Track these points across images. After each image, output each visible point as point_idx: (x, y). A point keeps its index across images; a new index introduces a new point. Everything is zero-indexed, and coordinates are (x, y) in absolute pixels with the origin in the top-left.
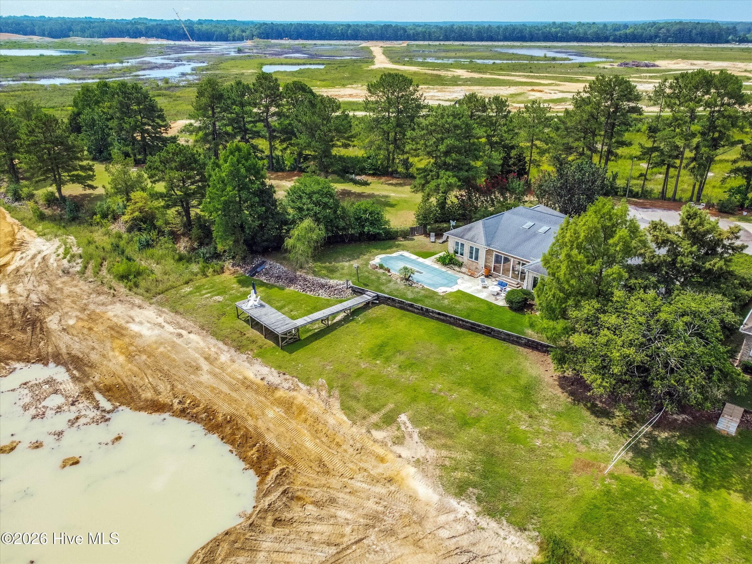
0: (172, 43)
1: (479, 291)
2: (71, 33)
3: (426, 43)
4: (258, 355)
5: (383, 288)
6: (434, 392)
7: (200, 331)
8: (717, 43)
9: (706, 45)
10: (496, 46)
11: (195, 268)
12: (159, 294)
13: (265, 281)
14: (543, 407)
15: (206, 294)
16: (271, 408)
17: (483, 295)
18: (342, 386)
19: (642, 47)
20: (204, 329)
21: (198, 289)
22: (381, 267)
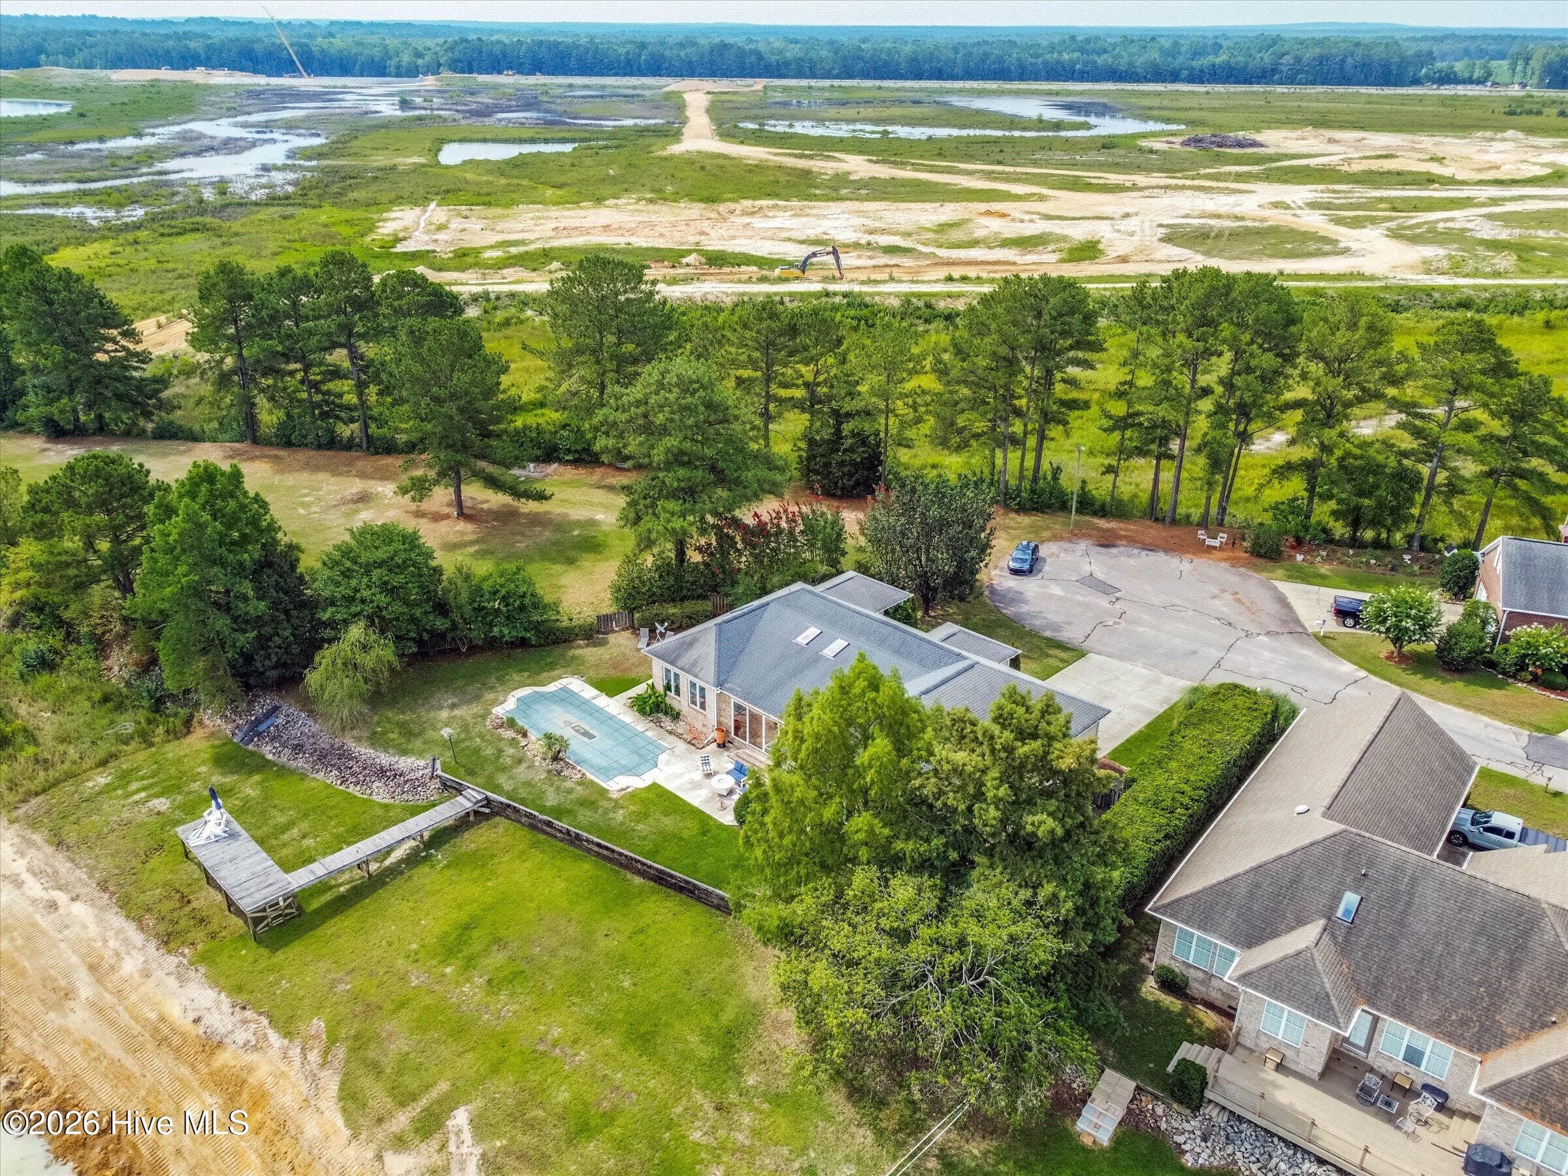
0: (261, 80)
1: (695, 785)
2: (43, 57)
3: (804, 82)
4: (205, 958)
5: (502, 779)
6: (541, 1048)
7: (96, 894)
8: (1396, 84)
9: (1372, 90)
10: (948, 92)
11: (127, 724)
12: (37, 794)
13: (270, 757)
14: (751, 1082)
15: (138, 791)
16: (199, 1096)
17: (697, 799)
18: (356, 1037)
19: (1245, 93)
20: (105, 890)
21: (124, 778)
22: (511, 723)
